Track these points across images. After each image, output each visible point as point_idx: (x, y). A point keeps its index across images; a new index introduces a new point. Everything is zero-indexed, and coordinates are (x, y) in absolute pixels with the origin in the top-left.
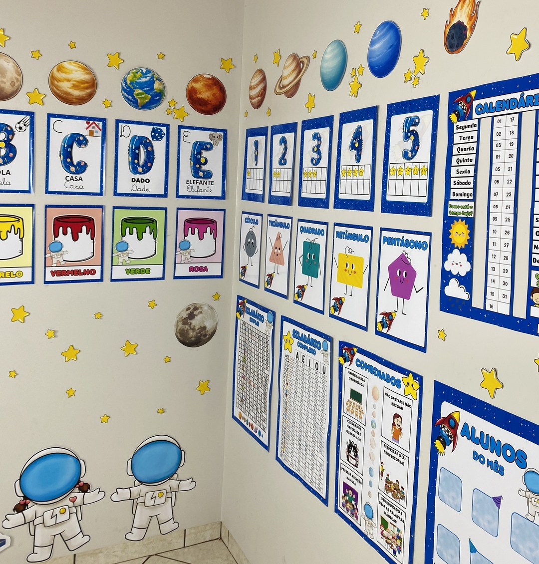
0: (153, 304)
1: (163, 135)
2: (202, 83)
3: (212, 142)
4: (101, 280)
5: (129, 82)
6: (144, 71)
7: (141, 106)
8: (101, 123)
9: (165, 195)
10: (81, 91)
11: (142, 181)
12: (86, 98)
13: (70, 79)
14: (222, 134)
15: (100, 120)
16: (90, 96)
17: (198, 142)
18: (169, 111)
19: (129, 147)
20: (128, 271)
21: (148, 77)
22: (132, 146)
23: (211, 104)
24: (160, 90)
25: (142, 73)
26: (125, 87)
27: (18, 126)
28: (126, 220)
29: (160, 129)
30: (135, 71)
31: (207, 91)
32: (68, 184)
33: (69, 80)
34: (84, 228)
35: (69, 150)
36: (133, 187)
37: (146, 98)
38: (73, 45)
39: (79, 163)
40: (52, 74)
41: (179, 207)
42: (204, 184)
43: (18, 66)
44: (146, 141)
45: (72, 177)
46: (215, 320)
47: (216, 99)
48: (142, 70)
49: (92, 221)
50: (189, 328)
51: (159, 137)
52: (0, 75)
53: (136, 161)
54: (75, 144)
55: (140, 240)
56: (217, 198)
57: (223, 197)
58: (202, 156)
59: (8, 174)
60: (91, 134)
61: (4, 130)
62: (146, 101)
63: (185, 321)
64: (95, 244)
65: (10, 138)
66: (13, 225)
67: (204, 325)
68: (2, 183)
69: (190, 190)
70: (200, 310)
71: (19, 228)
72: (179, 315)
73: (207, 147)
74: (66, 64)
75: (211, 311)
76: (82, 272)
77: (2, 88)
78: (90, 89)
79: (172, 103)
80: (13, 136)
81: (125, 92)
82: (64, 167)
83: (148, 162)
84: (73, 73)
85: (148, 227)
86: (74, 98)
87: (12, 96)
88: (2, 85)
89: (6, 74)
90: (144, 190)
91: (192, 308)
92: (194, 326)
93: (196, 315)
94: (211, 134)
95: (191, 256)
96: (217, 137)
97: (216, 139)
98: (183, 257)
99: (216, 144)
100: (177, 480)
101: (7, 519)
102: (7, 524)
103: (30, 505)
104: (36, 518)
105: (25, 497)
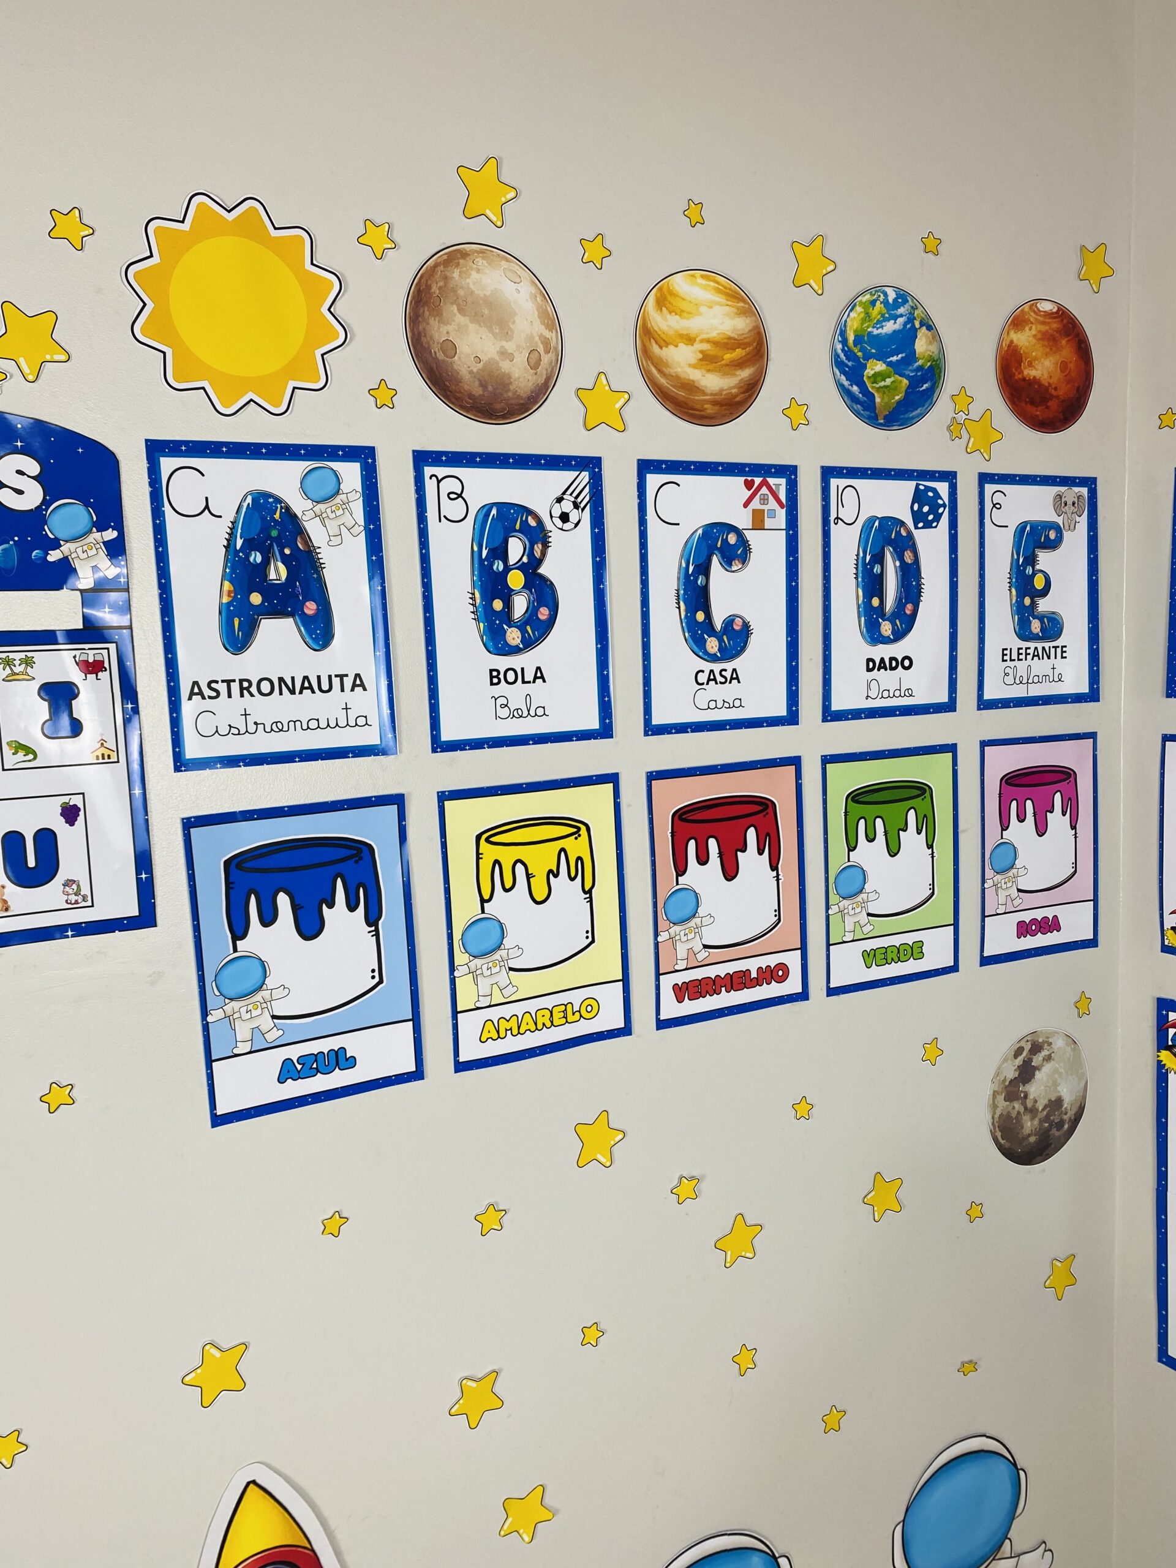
0: (933, 1050)
1: (941, 510)
2: (1033, 332)
4: (803, 996)
5: (851, 338)
6: (892, 295)
7: (885, 418)
8: (783, 481)
9: (951, 706)
10: (725, 374)
11: (894, 664)
12: (738, 399)
13: (692, 332)
15: (780, 471)
16: (751, 390)
17: (1026, 523)
18: (955, 429)
19: (857, 555)
20: (871, 958)
21: (901, 316)
22: (865, 552)
23: (1057, 397)
24: (931, 358)
25: (886, 303)
26: (842, 356)
27: (557, 512)
28: (856, 797)
29: (934, 490)
30: (867, 297)
31: (1047, 356)
32: (703, 698)
33: (690, 340)
34: (751, 834)
35: (701, 580)
36: (869, 688)
37: (896, 389)
38: (695, 214)
39: (729, 623)
40: (644, 320)
41: (987, 738)
42: (1043, 659)
43: (546, 296)
44: (898, 533)
45: (712, 671)
46: (1081, 1076)
47: (1069, 380)
48: (886, 294)
49: (770, 810)
50: (1022, 1110)
51: (931, 517)
52: (496, 329)
53: (875, 602)
54: (715, 561)
55: (893, 854)
56: (1078, 698)
57: (1093, 695)
58: (1038, 567)
59: (539, 681)
60: (758, 523)
61: (518, 527)
62: (897, 398)
63: (1011, 1089)
64: (782, 882)
65: (538, 554)
66: (563, 850)
67: (1058, 1094)
68: (525, 713)
69: (1009, 680)
70: (1045, 1053)
71: (579, 858)
72: (997, 1074)
73: (1047, 537)
74: (679, 283)
75: (1074, 1050)
76: (752, 977)
77: (504, 374)
78: (749, 366)
79: (962, 401)
80: (546, 545)
81: (843, 372)
82: (690, 640)
83: (907, 603)
84: (700, 314)
85: (912, 813)
86: (707, 402)
87: (536, 402)
88: (505, 366)
89: (514, 323)
90: (897, 694)
91: (1027, 1047)
92: (1035, 1102)
93: (1038, 1068)
94: (1059, 496)
95: (1019, 890)
96: (1074, 504)
97: (1069, 509)
98: (1002, 895)
99: (1069, 526)
100: (1011, 1557)
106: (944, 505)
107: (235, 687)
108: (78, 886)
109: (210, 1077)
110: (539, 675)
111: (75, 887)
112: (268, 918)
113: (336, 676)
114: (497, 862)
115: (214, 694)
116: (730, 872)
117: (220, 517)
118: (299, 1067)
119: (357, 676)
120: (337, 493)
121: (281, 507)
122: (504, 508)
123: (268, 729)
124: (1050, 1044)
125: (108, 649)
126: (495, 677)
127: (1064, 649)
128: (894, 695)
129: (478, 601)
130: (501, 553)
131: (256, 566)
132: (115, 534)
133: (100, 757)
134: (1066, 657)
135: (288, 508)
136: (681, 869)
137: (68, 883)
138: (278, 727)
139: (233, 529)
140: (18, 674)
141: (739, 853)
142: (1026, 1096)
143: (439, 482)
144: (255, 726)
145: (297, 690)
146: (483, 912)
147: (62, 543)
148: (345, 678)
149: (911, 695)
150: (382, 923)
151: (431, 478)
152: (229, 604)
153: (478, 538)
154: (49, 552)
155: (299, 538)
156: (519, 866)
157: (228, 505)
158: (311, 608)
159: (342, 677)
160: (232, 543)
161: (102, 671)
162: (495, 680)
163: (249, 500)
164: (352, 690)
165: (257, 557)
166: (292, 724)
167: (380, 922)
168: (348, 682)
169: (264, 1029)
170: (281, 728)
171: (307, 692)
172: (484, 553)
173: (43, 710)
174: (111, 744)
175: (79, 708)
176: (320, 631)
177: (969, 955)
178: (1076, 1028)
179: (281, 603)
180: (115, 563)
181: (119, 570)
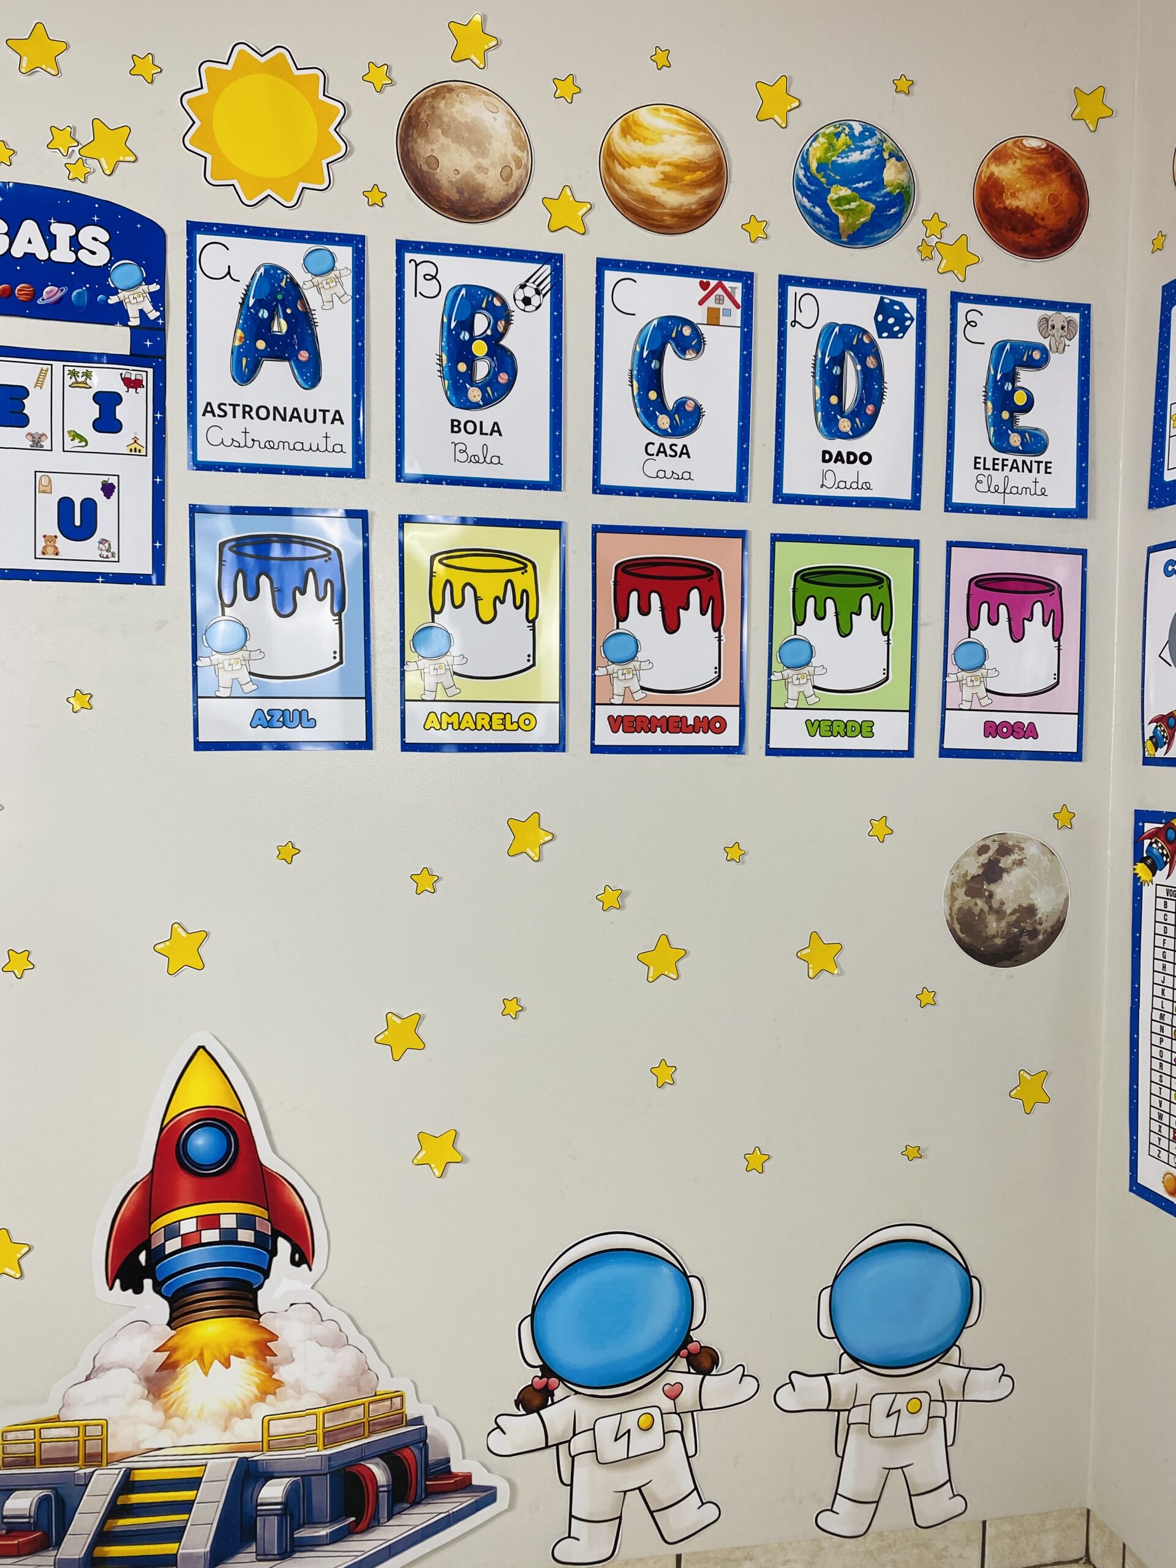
0: (881, 829)
1: (908, 323)
2: (1019, 164)
3: (1046, 343)
4: (739, 749)
5: (814, 165)
6: (858, 129)
7: (849, 237)
8: (739, 285)
9: (914, 504)
10: (685, 192)
11: (852, 458)
12: (697, 213)
13: (655, 157)
15: (736, 276)
16: (710, 207)
17: (1005, 342)
18: (926, 251)
19: (816, 356)
20: (814, 727)
21: (868, 147)
22: (823, 354)
23: (1045, 227)
24: (900, 186)
25: (851, 135)
26: (804, 180)
27: (520, 295)
28: (806, 576)
29: (901, 304)
30: (831, 129)
31: (1032, 187)
32: (652, 467)
33: (652, 163)
34: (695, 595)
35: (654, 364)
36: (824, 476)
37: (861, 212)
38: (662, 59)
39: (681, 404)
40: (609, 145)
41: (954, 538)
42: (1023, 471)
43: (520, 123)
44: (860, 340)
45: (662, 444)
46: (1061, 890)
47: (1058, 211)
48: (851, 128)
49: (715, 576)
50: (986, 909)
51: (896, 328)
52: (474, 148)
53: (834, 400)
54: (669, 349)
55: (844, 635)
56: (1062, 513)
57: (1080, 512)
58: (1018, 384)
59: (496, 434)
60: (713, 318)
61: (484, 305)
62: (862, 220)
63: (973, 884)
64: (724, 644)
65: (501, 329)
66: (510, 581)
67: (1032, 902)
68: (482, 460)
69: (983, 487)
70: (1015, 856)
71: (524, 591)
72: (957, 866)
73: (1030, 357)
74: (646, 115)
75: (1051, 861)
76: (688, 724)
77: (479, 184)
78: (710, 187)
79: (935, 226)
80: (508, 322)
81: (807, 196)
82: (641, 415)
83: (868, 403)
84: (663, 142)
85: (867, 599)
86: (665, 214)
87: (505, 207)
88: (480, 178)
89: (490, 144)
90: (854, 485)
91: (994, 847)
92: (1003, 903)
93: (1007, 871)
94: (1045, 320)
95: (988, 691)
96: (1063, 328)
97: (1057, 332)
98: (967, 693)
99: (1057, 349)
100: (958, 1367)
101: (499, 1427)
102: (498, 1442)
103: (559, 1393)
104: (575, 1435)
105: (546, 1370)
106: (912, 319)
107: (239, 410)
108: (109, 545)
110: (496, 429)
111: (106, 546)
112: (252, 594)
113: (320, 410)
114: (448, 581)
115: (222, 414)
116: (671, 625)
117: (239, 281)
118: (269, 718)
119: (337, 412)
120: (332, 269)
121: (287, 277)
122: (471, 289)
123: (262, 446)
124: (1022, 849)
125: (147, 372)
126: (456, 426)
127: (1049, 465)
128: (851, 487)
129: (445, 363)
130: (468, 326)
131: (263, 320)
132: (158, 287)
133: (133, 450)
134: (1050, 473)
135: (292, 279)
136: (622, 615)
137: (103, 541)
138: (270, 445)
139: (247, 291)
140: (80, 383)
141: (681, 610)
142: (991, 896)
143: (417, 265)
144: (252, 442)
145: (288, 418)
146: (433, 621)
147: (119, 291)
148: (327, 413)
149: (868, 489)
150: (345, 615)
151: (410, 262)
152: (240, 347)
153: (448, 311)
154: (110, 297)
155: (299, 302)
156: (469, 588)
157: (246, 271)
158: (304, 356)
159: (324, 412)
160: (246, 301)
161: (141, 387)
162: (456, 429)
163: (262, 270)
164: (332, 423)
165: (264, 314)
166: (281, 444)
167: (343, 614)
168: (329, 416)
169: (243, 681)
170: (272, 446)
171: (295, 421)
172: (453, 324)
173: (94, 411)
174: (142, 442)
175: (121, 412)
176: (310, 374)
177: (927, 744)
178: (1056, 840)
179: (280, 350)
180: (156, 308)
181: (158, 314)
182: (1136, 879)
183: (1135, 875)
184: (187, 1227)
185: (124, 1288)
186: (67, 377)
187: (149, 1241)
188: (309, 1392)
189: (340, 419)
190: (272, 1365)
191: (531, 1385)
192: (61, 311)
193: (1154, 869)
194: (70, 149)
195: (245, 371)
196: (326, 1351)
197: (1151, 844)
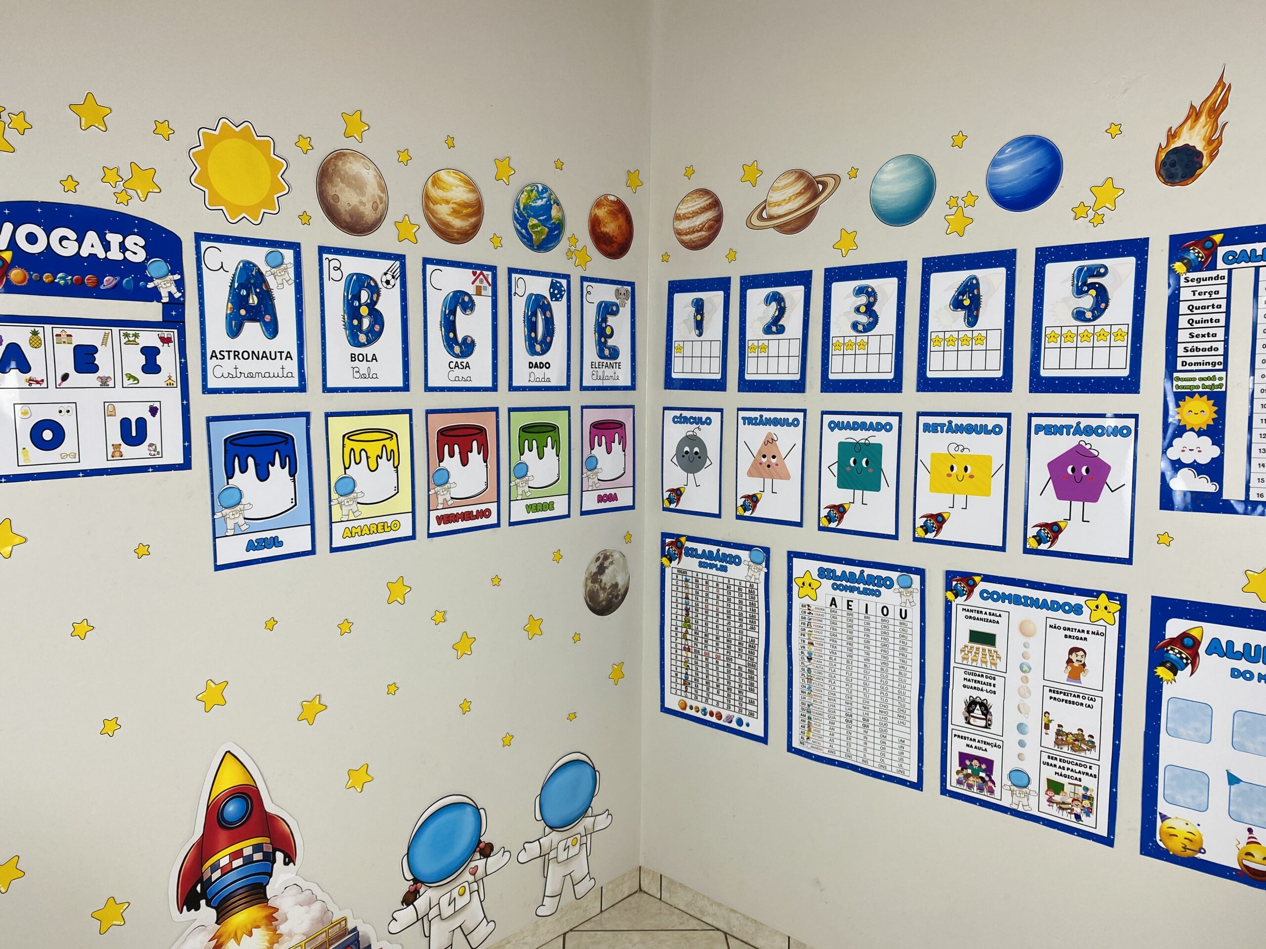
0: (558, 556)
1: (563, 293)
2: (606, 210)
3: (618, 302)
4: (498, 525)
5: (522, 207)
6: (540, 188)
7: (537, 246)
8: (490, 273)
9: (567, 388)
10: (463, 220)
11: (542, 365)
12: (469, 232)
13: (449, 200)
14: (629, 288)
15: (489, 268)
16: (476, 228)
17: (602, 302)
18: (569, 254)
19: (525, 312)
20: (530, 508)
21: (545, 197)
22: (528, 311)
23: (617, 242)
24: (558, 219)
25: (538, 192)
26: (518, 215)
27: (384, 280)
28: (524, 429)
29: (560, 283)
30: (529, 187)
31: (612, 222)
32: (453, 375)
33: (447, 202)
34: (475, 444)
35: (451, 318)
36: (530, 376)
37: (542, 233)
38: (450, 143)
39: (465, 339)
40: (426, 191)
41: (584, 405)
42: (610, 368)
43: (381, 177)
44: (543, 302)
45: (457, 362)
46: (627, 573)
47: (622, 234)
48: (538, 187)
49: (484, 433)
50: (599, 588)
51: (558, 296)
52: (357, 190)
53: (533, 335)
54: (458, 309)
55: (541, 458)
56: (625, 388)
57: (633, 387)
58: (608, 324)
59: (374, 361)
60: (479, 293)
61: (366, 285)
62: (543, 237)
63: (594, 577)
64: (490, 469)
65: (375, 299)
66: (384, 445)
67: (616, 581)
68: (367, 377)
69: (594, 377)
70: (610, 560)
71: (392, 450)
72: (588, 569)
73: (612, 309)
74: (443, 174)
75: (623, 560)
76: (474, 515)
77: (361, 212)
78: (474, 217)
79: (573, 240)
80: (379, 295)
81: (518, 224)
82: (446, 346)
83: (547, 336)
84: (452, 190)
85: (549, 438)
86: (454, 232)
87: (376, 226)
88: (362, 209)
89: (366, 188)
90: (543, 380)
91: (602, 557)
92: (605, 584)
93: (607, 568)
94: (617, 290)
95: (599, 480)
96: (624, 294)
97: (622, 297)
98: (591, 481)
99: (622, 305)
100: (592, 816)
101: (394, 919)
102: (395, 927)
103: (422, 891)
104: (430, 909)
105: (416, 881)
106: (564, 291)
107: (232, 354)
108: (156, 447)
109: (215, 546)
110: (374, 358)
111: (154, 447)
112: (244, 469)
113: (279, 352)
114: (352, 449)
115: (222, 357)
116: (464, 462)
117: (228, 272)
118: (256, 544)
119: (289, 352)
120: (282, 264)
121: (256, 269)
122: (359, 275)
123: (246, 376)
124: (612, 556)
125: (174, 332)
127: (620, 364)
128: (541, 380)
129: (346, 320)
130: (357, 297)
131: (243, 296)
132: (179, 277)
133: (169, 384)
134: (620, 368)
135: (259, 269)
136: (441, 459)
137: (151, 445)
138: (251, 375)
139: (233, 278)
140: (131, 341)
141: (469, 453)
142: (601, 581)
143: (329, 261)
144: (240, 374)
146: (345, 474)
147: (154, 279)
148: (283, 353)
149: (549, 381)
151: (326, 259)
152: (230, 314)
153: (347, 289)
154: (148, 283)
155: (264, 285)
156: (363, 452)
157: (232, 267)
158: (268, 318)
159: (281, 352)
160: (233, 285)
161: (171, 343)
162: (353, 359)
163: (241, 264)
164: (286, 359)
165: (244, 292)
166: (257, 374)
167: (296, 475)
168: (284, 355)
169: (240, 524)
171: (264, 359)
172: (350, 297)
173: (142, 360)
174: (174, 378)
175: (160, 360)
176: (272, 330)
177: (576, 511)
178: (625, 548)
179: (254, 315)
180: (179, 291)
181: (180, 294)
182: (662, 565)
183: (662, 563)
184: (224, 862)
185: (189, 910)
186: (122, 338)
187: (202, 877)
188: (296, 934)
189: (291, 357)
190: (276, 927)
191: (409, 891)
192: (116, 293)
193: (671, 560)
194: (118, 183)
195: (234, 331)
196: (305, 908)
197: (669, 548)
